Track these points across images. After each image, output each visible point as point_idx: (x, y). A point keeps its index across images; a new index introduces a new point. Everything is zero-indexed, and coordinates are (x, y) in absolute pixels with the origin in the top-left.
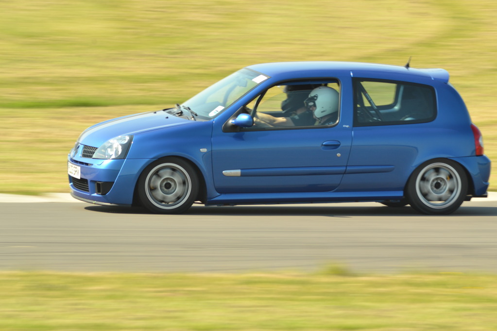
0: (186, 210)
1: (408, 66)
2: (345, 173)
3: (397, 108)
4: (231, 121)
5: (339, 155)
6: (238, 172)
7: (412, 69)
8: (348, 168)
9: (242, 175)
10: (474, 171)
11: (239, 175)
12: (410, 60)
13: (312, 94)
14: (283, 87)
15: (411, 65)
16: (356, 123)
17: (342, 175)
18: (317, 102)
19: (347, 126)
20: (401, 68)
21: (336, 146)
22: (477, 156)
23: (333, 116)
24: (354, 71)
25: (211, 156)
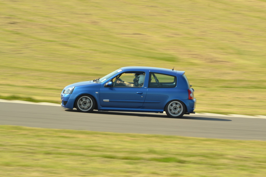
0: (91, 111)
1: (173, 70)
2: (144, 102)
3: (174, 84)
4: (107, 84)
5: (142, 97)
6: (108, 100)
7: (175, 71)
8: (145, 101)
9: (110, 101)
10: (188, 105)
11: (109, 101)
12: (174, 67)
13: (139, 76)
14: (135, 74)
15: (174, 69)
16: (149, 87)
17: (143, 103)
18: (139, 79)
19: (146, 87)
20: (171, 70)
21: (141, 94)
22: (189, 100)
23: (142, 84)
24: (151, 70)
25: (99, 95)
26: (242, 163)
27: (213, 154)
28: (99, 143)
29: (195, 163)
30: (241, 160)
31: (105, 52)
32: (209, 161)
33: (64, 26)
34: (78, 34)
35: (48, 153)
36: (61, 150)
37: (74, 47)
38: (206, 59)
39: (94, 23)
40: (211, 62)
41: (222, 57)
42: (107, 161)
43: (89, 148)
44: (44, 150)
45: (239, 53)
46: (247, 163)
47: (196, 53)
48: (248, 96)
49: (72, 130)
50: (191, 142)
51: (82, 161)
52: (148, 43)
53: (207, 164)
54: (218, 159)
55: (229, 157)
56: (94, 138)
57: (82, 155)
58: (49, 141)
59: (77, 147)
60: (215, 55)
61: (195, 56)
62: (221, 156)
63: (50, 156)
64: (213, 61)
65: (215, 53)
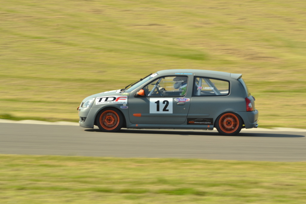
26: (282, 193)
27: (243, 181)
28: (93, 171)
29: (217, 195)
30: (282, 189)
31: (111, 51)
32: (238, 191)
33: (57, 18)
34: (74, 28)
35: (22, 189)
36: (40, 184)
37: (70, 44)
38: (245, 55)
39: (97, 12)
40: (252, 59)
41: (267, 52)
42: (100, 196)
43: (79, 179)
44: (17, 184)
45: (290, 46)
46: (289, 193)
47: (231, 48)
48: (301, 103)
49: (59, 156)
50: (217, 166)
51: (66, 197)
52: (166, 36)
53: (234, 195)
54: (250, 188)
55: (266, 184)
56: (87, 166)
57: (66, 189)
58: (26, 172)
59: (62, 179)
60: (256, 49)
61: (230, 52)
62: (256, 184)
63: (24, 192)
64: (254, 57)
65: (258, 47)
